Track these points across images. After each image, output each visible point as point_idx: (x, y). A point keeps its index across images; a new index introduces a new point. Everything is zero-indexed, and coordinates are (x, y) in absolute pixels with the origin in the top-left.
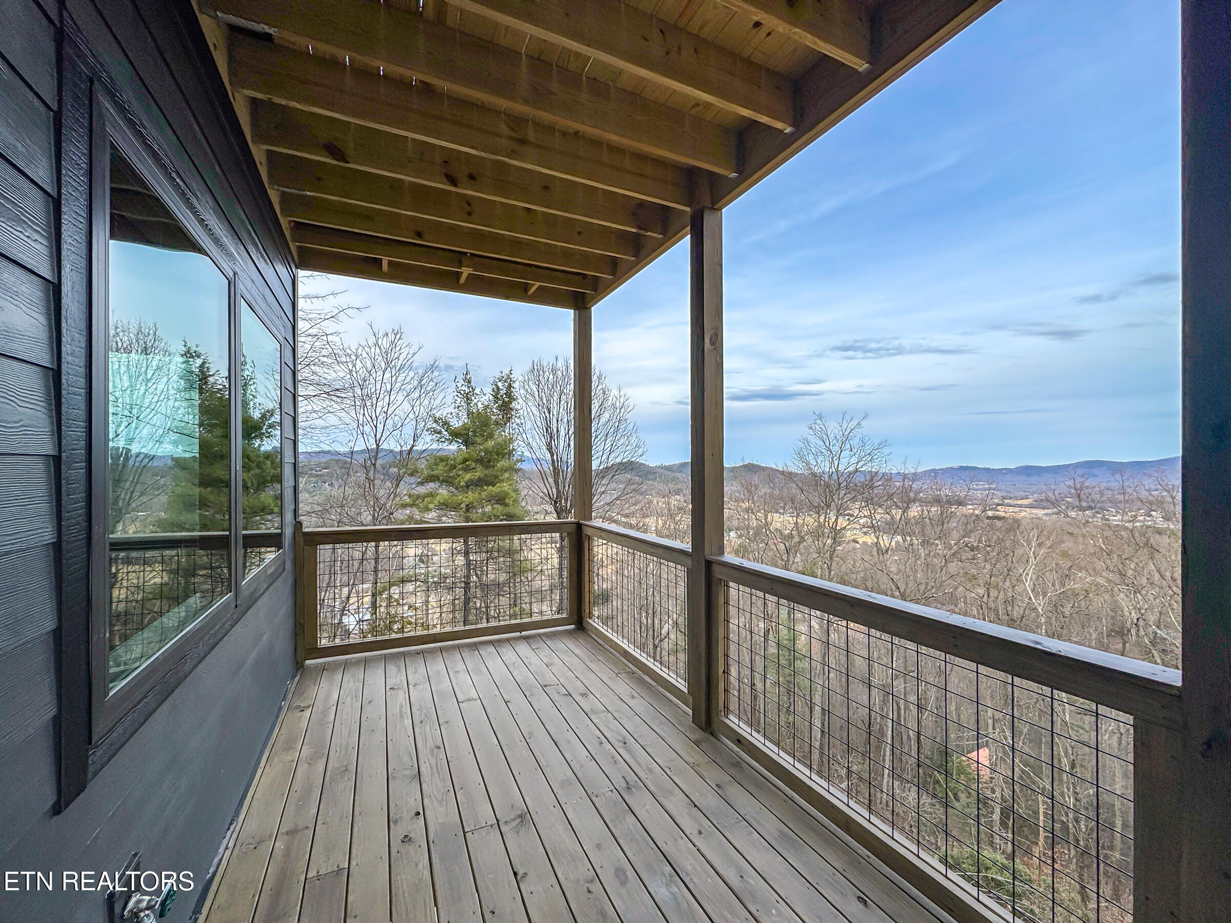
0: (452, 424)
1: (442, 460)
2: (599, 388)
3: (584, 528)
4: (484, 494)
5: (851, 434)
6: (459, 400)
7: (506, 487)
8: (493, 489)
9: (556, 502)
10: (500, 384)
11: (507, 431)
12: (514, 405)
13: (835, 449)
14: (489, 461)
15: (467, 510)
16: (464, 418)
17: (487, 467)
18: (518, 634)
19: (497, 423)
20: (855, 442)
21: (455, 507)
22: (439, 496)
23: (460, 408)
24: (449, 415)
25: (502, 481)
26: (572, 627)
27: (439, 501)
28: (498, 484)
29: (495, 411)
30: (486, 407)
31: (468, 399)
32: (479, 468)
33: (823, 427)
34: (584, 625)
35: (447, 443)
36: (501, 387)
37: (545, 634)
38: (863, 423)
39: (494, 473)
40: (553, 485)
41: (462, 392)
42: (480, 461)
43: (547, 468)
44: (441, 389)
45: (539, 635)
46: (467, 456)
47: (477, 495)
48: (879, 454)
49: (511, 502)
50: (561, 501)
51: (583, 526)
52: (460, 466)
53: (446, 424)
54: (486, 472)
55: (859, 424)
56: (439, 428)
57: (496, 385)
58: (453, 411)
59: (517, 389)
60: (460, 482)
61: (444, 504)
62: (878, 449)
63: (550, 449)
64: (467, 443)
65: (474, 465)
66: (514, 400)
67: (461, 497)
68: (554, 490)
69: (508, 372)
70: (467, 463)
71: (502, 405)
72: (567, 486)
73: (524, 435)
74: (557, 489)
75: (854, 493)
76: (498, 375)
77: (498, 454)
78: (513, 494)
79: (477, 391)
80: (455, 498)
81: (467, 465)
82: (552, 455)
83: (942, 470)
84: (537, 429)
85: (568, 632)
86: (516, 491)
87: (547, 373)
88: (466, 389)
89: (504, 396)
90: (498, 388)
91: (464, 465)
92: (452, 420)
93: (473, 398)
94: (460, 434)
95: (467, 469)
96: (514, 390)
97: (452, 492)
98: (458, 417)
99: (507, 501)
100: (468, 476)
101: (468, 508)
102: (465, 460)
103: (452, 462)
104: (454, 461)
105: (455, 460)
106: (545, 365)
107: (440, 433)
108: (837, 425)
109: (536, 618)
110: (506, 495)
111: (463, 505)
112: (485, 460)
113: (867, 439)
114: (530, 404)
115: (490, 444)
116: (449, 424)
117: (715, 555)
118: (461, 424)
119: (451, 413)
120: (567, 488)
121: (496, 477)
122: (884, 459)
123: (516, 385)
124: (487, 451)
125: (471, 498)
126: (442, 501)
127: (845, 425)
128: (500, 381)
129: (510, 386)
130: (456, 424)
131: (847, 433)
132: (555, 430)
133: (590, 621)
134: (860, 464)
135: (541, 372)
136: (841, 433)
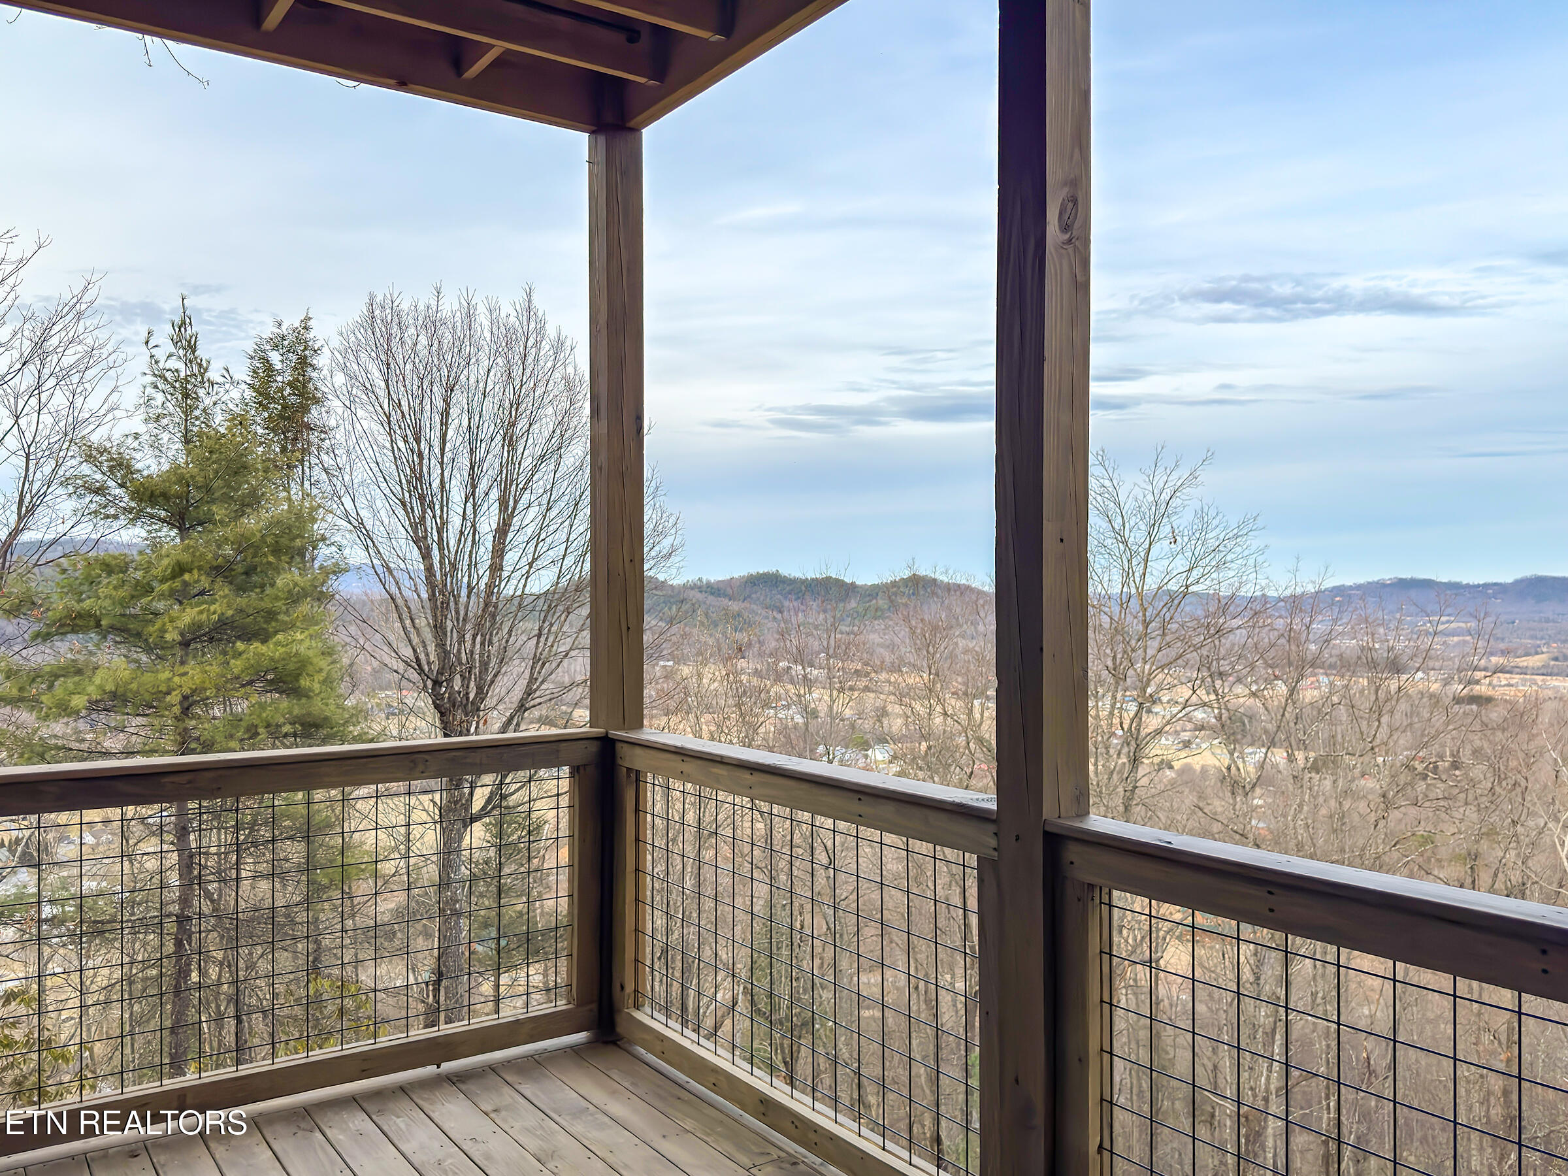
0: (139, 466)
1: (108, 568)
2: (557, 375)
3: (622, 750)
4: (237, 665)
5: (1175, 503)
6: (160, 398)
7: (300, 642)
8: (263, 649)
9: (437, 683)
10: (275, 358)
11: (294, 488)
12: (315, 415)
13: (1137, 537)
14: (248, 572)
15: (186, 711)
16: (174, 448)
17: (241, 589)
18: (431, 1069)
19: (270, 466)
20: (1183, 520)
21: (150, 704)
22: (100, 674)
23: (165, 422)
24: (130, 440)
25: (292, 626)
26: (581, 1037)
27: (101, 688)
28: (280, 637)
29: (260, 431)
30: (239, 421)
31: (186, 396)
32: (223, 590)
33: (1107, 483)
34: (621, 1029)
35: (123, 520)
36: (278, 366)
37: (508, 1064)
38: (1203, 476)
39: (267, 604)
40: (428, 635)
41: (169, 375)
42: (221, 571)
43: (414, 591)
44: (104, 365)
45: (493, 1069)
46: (186, 558)
47: (215, 669)
48: (1239, 549)
49: (316, 686)
50: (450, 680)
51: (619, 745)
52: (165, 587)
53: (121, 466)
54: (242, 601)
55: (1193, 475)
56: (98, 476)
57: (266, 360)
58: (141, 428)
59: (325, 372)
60: (163, 630)
61: (114, 695)
62: (1236, 536)
63: (420, 541)
64: (182, 520)
65: (205, 582)
66: (317, 401)
67: (167, 674)
68: (431, 648)
69: (297, 324)
70: (187, 577)
71: (281, 417)
72: (468, 637)
73: (347, 501)
74: (441, 646)
75: (1178, 646)
76: (269, 331)
77: (277, 550)
78: (323, 663)
79: (214, 374)
80: (148, 677)
81: (186, 584)
82: (426, 555)
83: (1358, 587)
84: (383, 485)
85: (575, 1051)
86: (328, 652)
87: (412, 331)
88: (181, 366)
89: (288, 390)
90: (269, 368)
91: (177, 584)
92: (138, 456)
93: (201, 392)
94: (165, 495)
95: (182, 596)
96: (314, 375)
97: (137, 661)
98: (156, 445)
99: (304, 682)
100: (188, 615)
101: (187, 705)
102: (180, 569)
103: (139, 575)
104: (147, 570)
105: (148, 567)
106: (405, 306)
107: (100, 490)
108: (1141, 479)
109: (483, 1019)
110: (303, 665)
111: (174, 698)
112: (239, 568)
113: (1212, 513)
114: (360, 413)
115: (252, 523)
116: (128, 467)
117: (1068, 818)
118: (166, 467)
119: (136, 436)
120: (468, 645)
121: (271, 615)
122: (1251, 562)
123: (322, 361)
124: (244, 545)
125: (198, 679)
126: (110, 687)
127: (1159, 481)
128: (276, 347)
129: (303, 363)
130: (149, 465)
131: (1165, 496)
132: (436, 484)
133: (638, 1015)
134: (1196, 573)
135: (395, 328)
136: (1150, 498)
